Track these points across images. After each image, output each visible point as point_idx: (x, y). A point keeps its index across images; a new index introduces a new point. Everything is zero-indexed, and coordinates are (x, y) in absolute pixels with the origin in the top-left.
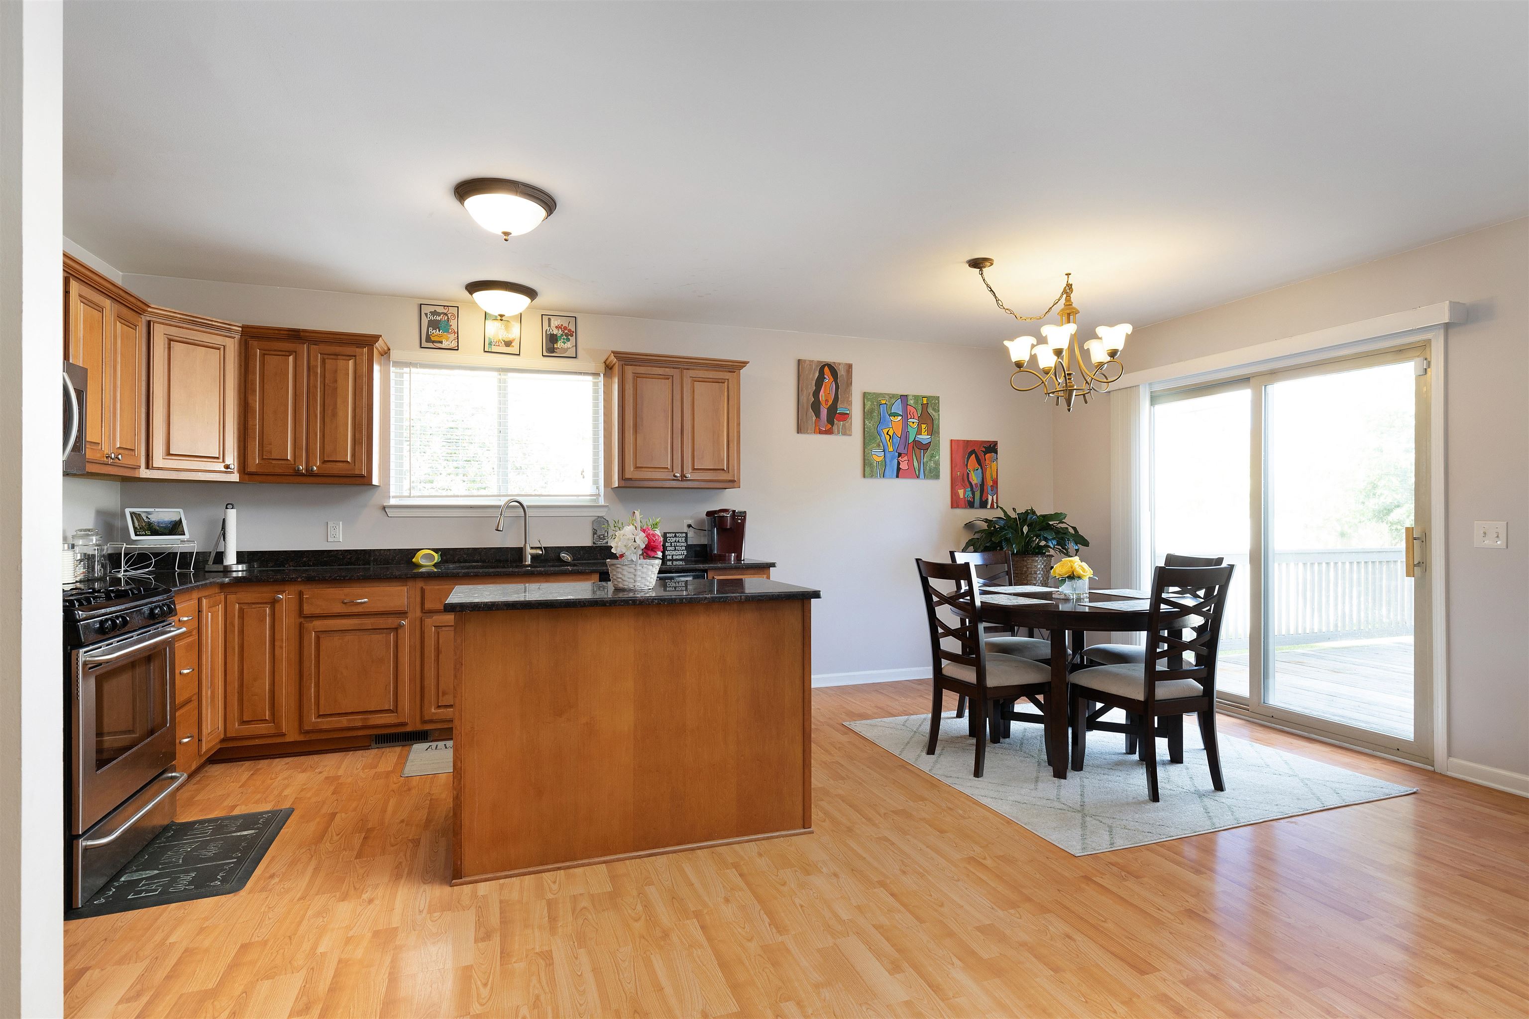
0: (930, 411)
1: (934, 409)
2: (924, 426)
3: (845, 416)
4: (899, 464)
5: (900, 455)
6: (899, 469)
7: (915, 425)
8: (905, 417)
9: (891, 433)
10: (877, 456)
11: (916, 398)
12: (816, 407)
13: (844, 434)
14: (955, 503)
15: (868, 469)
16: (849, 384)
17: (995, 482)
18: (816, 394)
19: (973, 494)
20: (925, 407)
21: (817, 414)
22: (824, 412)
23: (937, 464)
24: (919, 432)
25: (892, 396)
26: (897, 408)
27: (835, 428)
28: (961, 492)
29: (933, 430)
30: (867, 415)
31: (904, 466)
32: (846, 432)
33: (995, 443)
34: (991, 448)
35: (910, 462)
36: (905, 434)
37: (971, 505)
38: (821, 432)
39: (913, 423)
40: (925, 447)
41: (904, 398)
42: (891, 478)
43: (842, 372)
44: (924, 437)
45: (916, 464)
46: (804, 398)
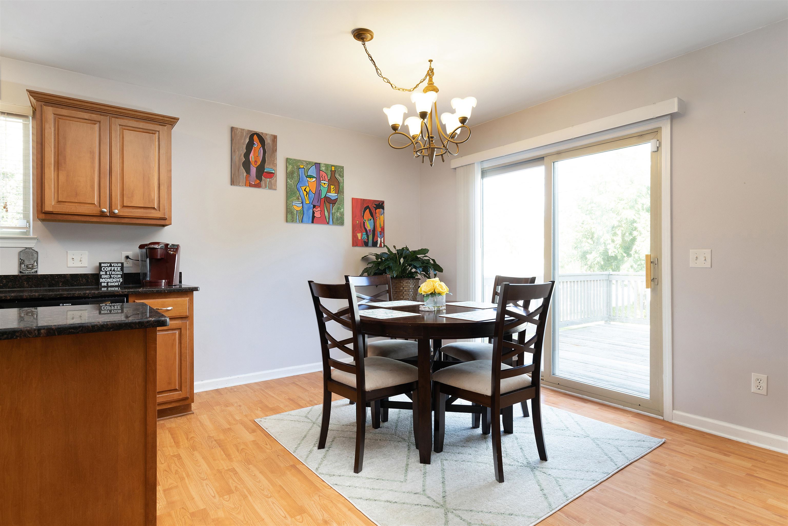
0: (337, 176)
1: (340, 175)
2: (332, 187)
3: (271, 175)
4: (313, 213)
5: (314, 206)
6: (313, 217)
7: (326, 186)
8: (319, 179)
9: (308, 190)
10: (297, 206)
11: (327, 165)
12: (247, 165)
13: (270, 188)
14: (355, 243)
15: (289, 216)
16: (274, 150)
17: (383, 229)
18: (247, 155)
19: (368, 237)
20: (333, 173)
21: (248, 171)
22: (253, 170)
23: (342, 214)
24: (329, 191)
25: (308, 163)
26: (312, 171)
27: (263, 183)
28: (359, 235)
29: (339, 190)
30: (289, 175)
31: (317, 215)
32: (272, 187)
33: (383, 202)
34: (380, 205)
35: (322, 212)
36: (319, 192)
37: (366, 244)
38: (251, 185)
39: (325, 184)
40: (334, 202)
41: (318, 165)
42: (307, 223)
43: (268, 141)
44: (333, 195)
45: (326, 214)
46: (236, 158)
